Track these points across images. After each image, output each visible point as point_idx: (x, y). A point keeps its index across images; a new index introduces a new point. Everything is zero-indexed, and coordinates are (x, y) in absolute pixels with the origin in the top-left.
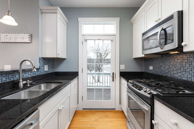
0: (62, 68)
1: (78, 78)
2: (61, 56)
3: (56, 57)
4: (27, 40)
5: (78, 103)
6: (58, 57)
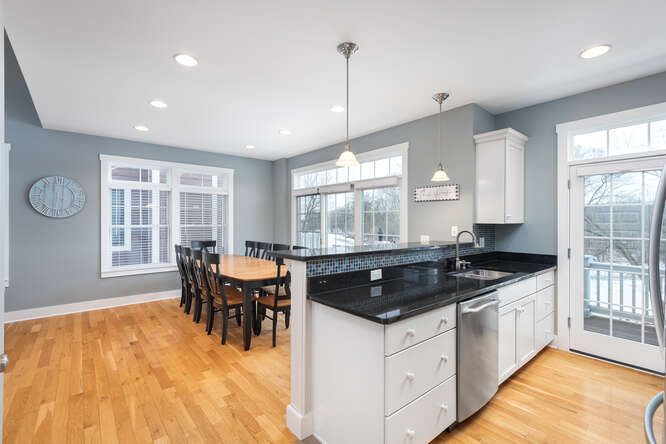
0: (515, 245)
1: (556, 270)
2: (513, 218)
3: (503, 223)
4: (453, 196)
5: (556, 332)
6: (508, 222)
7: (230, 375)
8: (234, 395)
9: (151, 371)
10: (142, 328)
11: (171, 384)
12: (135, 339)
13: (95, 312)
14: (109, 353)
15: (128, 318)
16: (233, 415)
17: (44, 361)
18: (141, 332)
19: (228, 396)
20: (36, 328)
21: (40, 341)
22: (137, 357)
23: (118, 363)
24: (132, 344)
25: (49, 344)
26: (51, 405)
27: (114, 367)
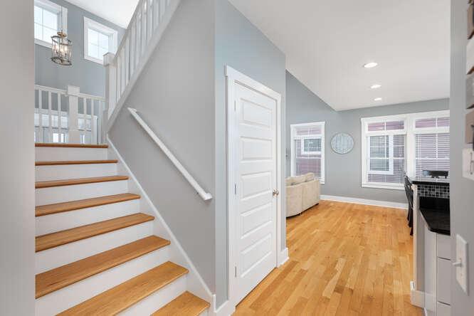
7: (401, 258)
8: (393, 266)
9: (361, 236)
10: (374, 219)
11: (365, 245)
12: (366, 222)
13: (358, 205)
14: (350, 223)
15: (371, 212)
16: (383, 272)
17: (326, 216)
18: (372, 220)
19: (389, 265)
20: (332, 204)
21: (330, 209)
22: (360, 229)
23: (350, 228)
24: (363, 223)
25: (332, 211)
26: (318, 230)
27: (348, 228)
